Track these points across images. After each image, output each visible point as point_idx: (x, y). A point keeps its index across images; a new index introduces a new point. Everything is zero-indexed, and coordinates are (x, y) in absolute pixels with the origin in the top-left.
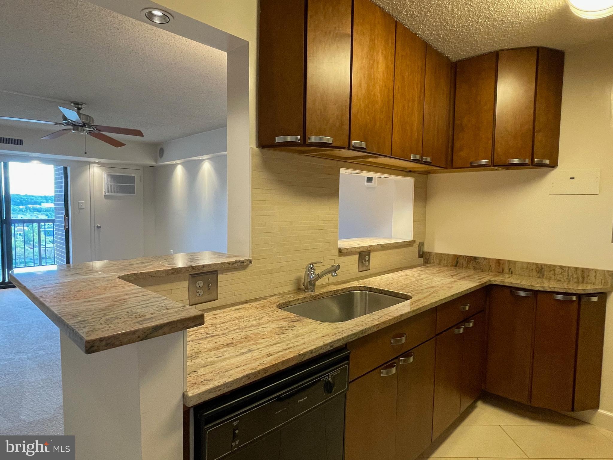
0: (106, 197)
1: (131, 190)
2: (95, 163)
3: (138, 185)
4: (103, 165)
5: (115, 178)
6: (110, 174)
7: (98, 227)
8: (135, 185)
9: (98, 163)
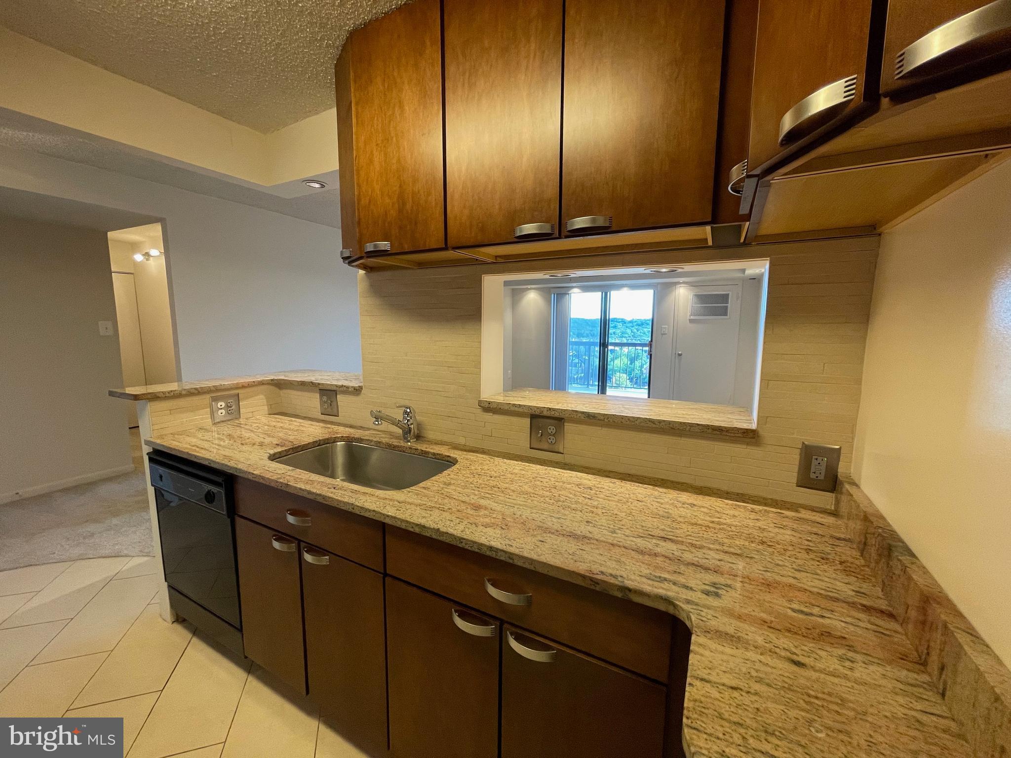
0: (691, 321)
1: (724, 312)
2: (679, 283)
3: (733, 305)
4: (691, 284)
5: (702, 298)
6: (697, 293)
7: (680, 355)
8: (729, 305)
9: (684, 283)
